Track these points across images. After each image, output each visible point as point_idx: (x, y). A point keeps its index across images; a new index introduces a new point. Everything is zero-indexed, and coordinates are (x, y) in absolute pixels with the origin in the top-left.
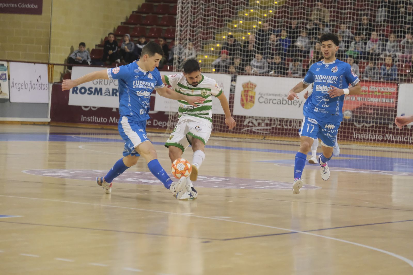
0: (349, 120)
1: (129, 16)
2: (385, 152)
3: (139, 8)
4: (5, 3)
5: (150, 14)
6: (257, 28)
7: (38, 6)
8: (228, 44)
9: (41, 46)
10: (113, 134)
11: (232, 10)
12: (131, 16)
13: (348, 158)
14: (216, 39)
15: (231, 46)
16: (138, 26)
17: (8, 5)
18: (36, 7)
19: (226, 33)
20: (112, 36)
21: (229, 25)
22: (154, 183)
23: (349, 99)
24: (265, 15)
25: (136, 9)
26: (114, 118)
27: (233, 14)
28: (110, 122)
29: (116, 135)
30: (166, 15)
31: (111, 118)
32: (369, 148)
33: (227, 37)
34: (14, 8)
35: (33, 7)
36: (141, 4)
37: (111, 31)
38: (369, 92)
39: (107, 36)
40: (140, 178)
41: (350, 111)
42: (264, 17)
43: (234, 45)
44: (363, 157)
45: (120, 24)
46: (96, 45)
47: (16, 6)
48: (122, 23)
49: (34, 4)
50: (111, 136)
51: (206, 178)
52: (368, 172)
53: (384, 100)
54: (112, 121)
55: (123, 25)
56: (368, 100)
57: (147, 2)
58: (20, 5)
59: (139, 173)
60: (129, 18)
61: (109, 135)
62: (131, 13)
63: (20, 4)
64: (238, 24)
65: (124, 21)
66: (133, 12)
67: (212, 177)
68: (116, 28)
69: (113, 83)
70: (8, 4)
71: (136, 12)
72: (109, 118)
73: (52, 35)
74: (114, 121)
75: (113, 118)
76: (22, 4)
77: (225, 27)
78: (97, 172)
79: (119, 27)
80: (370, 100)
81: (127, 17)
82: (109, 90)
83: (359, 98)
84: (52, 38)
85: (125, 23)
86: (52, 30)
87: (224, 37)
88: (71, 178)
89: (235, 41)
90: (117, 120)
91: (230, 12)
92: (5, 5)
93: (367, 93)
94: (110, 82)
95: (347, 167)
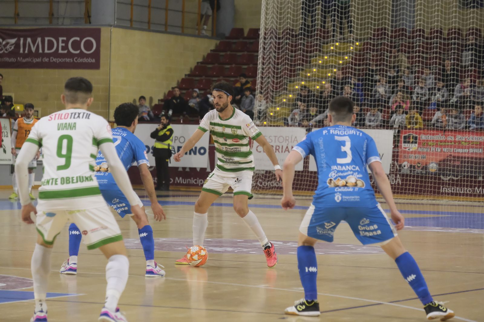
0: (435, 174)
1: (193, 67)
2: (475, 207)
3: (204, 58)
4: (60, 58)
5: (216, 65)
6: (331, 76)
7: (95, 60)
8: (301, 96)
9: (100, 103)
10: (179, 196)
11: (305, 58)
12: (196, 68)
13: (436, 216)
14: (288, 90)
15: (305, 97)
16: (203, 77)
17: (64, 60)
18: (94, 61)
19: (299, 83)
20: (177, 89)
21: (302, 75)
22: (226, 252)
23: (434, 150)
24: (341, 62)
25: (200, 60)
26: (181, 178)
27: (307, 62)
28: (176, 182)
29: (183, 197)
30: (233, 66)
31: (177, 178)
32: (457, 203)
33: (300, 87)
34: (70, 63)
35: (90, 62)
36: (206, 54)
37: (174, 84)
38: (455, 142)
39: (171, 89)
40: (210, 246)
41: (435, 163)
42: (339, 64)
43: (308, 96)
44: (451, 213)
45: (184, 77)
46: (159, 100)
47: (72, 61)
48: (186, 75)
49: (91, 58)
50: (178, 198)
51: (281, 243)
52: (458, 230)
53: (471, 150)
54: (179, 182)
55: (187, 77)
56: (455, 151)
57: (212, 52)
58: (76, 60)
59: (210, 240)
60: (193, 69)
61: (175, 198)
62: (196, 64)
63: (76, 58)
64: (311, 74)
65: (188, 73)
66: (198, 63)
67: (288, 242)
68: (180, 80)
69: (178, 140)
70: (63, 58)
71: (201, 63)
72: (175, 178)
73: (111, 91)
74: (180, 182)
75: (179, 179)
76: (78, 58)
77: (298, 77)
78: (165, 241)
79: (183, 80)
80: (457, 151)
81: (191, 69)
82: (174, 148)
83: (445, 150)
84: (111, 94)
85: (189, 75)
86: (111, 86)
87: (297, 87)
88: (136, 248)
89: (309, 91)
90: (183, 180)
91: (303, 60)
92: (60, 60)
93: (453, 143)
94: (175, 140)
95: (434, 226)
